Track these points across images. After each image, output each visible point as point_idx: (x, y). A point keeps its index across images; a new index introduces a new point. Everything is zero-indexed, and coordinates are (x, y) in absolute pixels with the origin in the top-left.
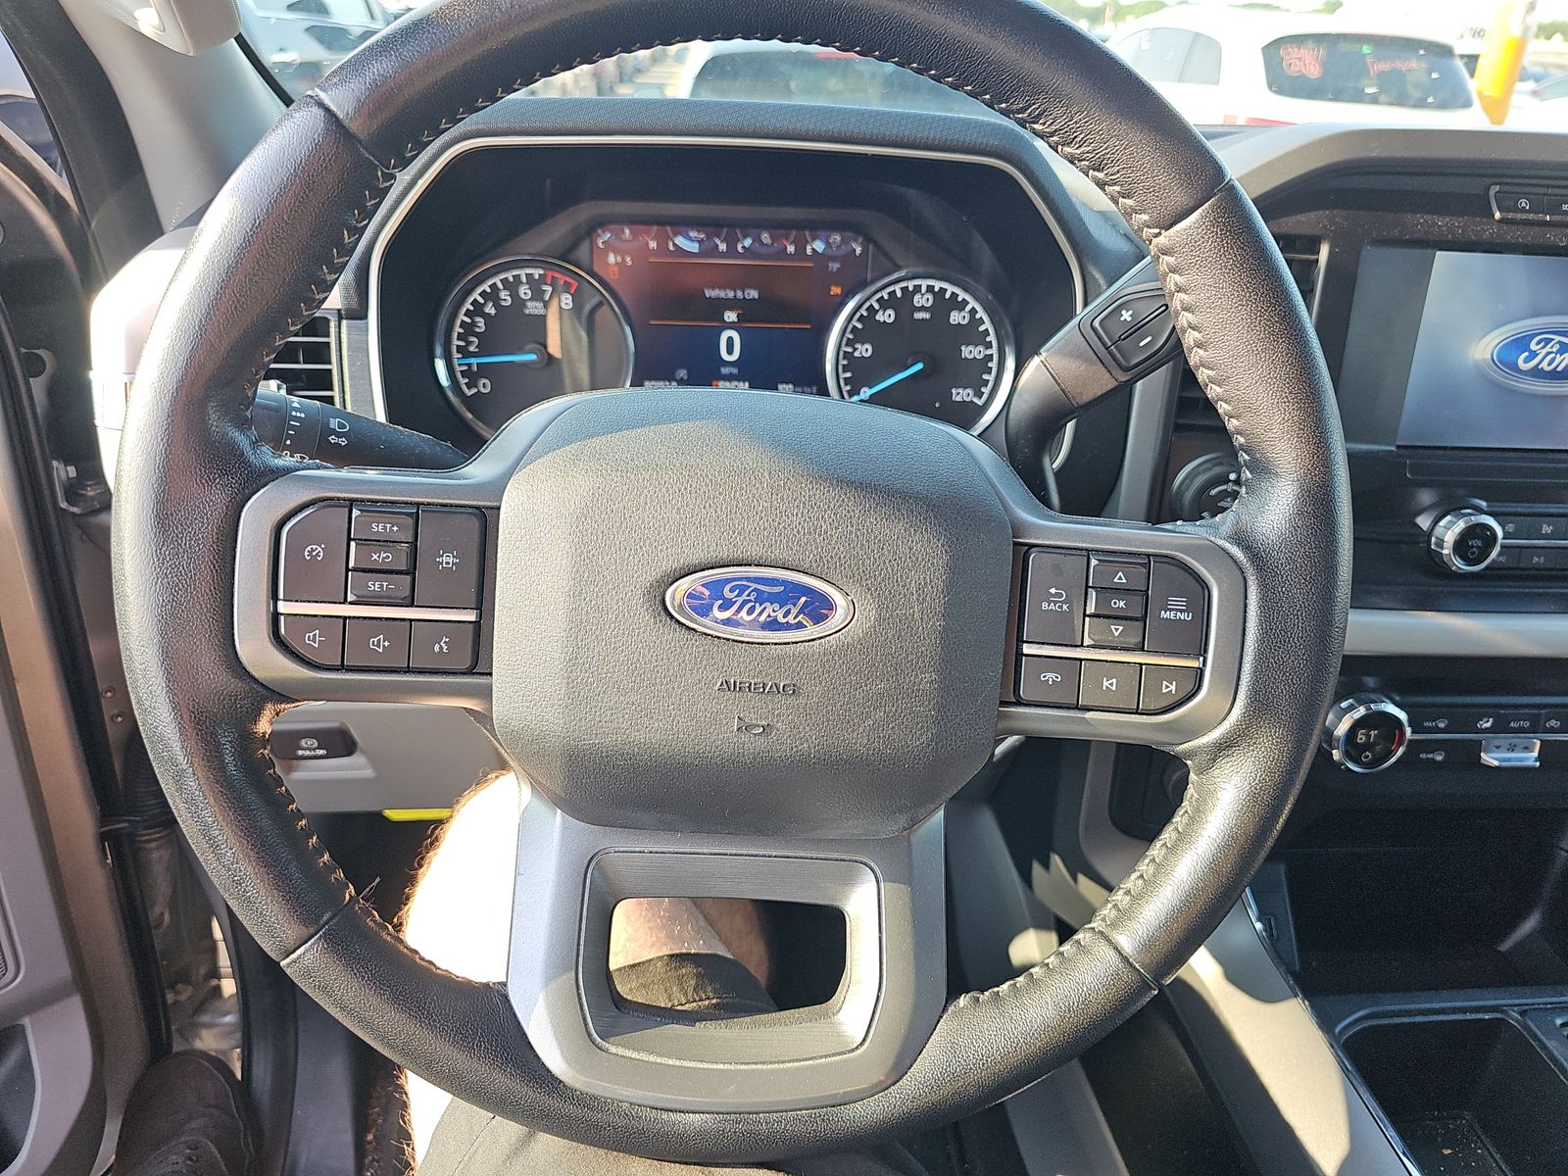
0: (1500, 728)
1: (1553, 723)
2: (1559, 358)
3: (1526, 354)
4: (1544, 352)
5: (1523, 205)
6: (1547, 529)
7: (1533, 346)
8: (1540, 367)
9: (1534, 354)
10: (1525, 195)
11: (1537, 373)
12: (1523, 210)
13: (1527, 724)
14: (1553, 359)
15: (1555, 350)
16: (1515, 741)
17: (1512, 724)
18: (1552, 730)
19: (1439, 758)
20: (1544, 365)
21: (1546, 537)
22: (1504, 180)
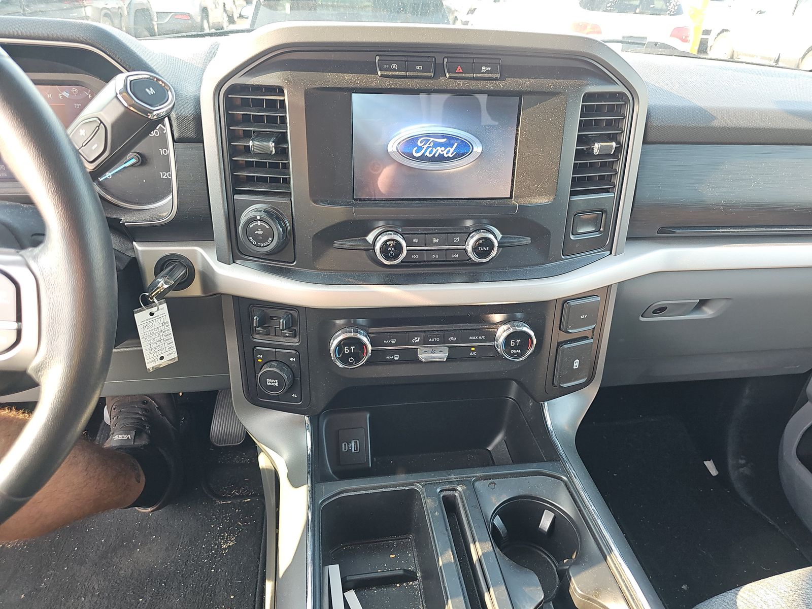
0: (425, 342)
1: (452, 338)
2: (434, 151)
3: (416, 148)
4: (425, 147)
5: (394, 67)
6: (435, 240)
7: (419, 144)
8: (425, 155)
9: (420, 148)
10: (395, 62)
11: (423, 158)
12: (394, 70)
13: (438, 340)
14: (432, 150)
15: (431, 145)
16: (434, 349)
17: (430, 340)
18: (452, 342)
19: (397, 358)
20: (427, 154)
21: (436, 244)
22: (381, 53)
